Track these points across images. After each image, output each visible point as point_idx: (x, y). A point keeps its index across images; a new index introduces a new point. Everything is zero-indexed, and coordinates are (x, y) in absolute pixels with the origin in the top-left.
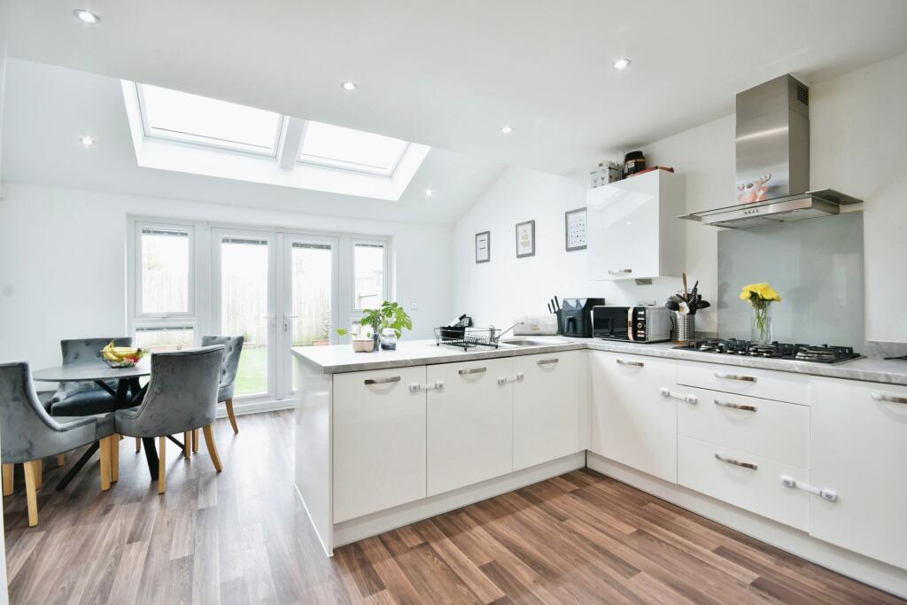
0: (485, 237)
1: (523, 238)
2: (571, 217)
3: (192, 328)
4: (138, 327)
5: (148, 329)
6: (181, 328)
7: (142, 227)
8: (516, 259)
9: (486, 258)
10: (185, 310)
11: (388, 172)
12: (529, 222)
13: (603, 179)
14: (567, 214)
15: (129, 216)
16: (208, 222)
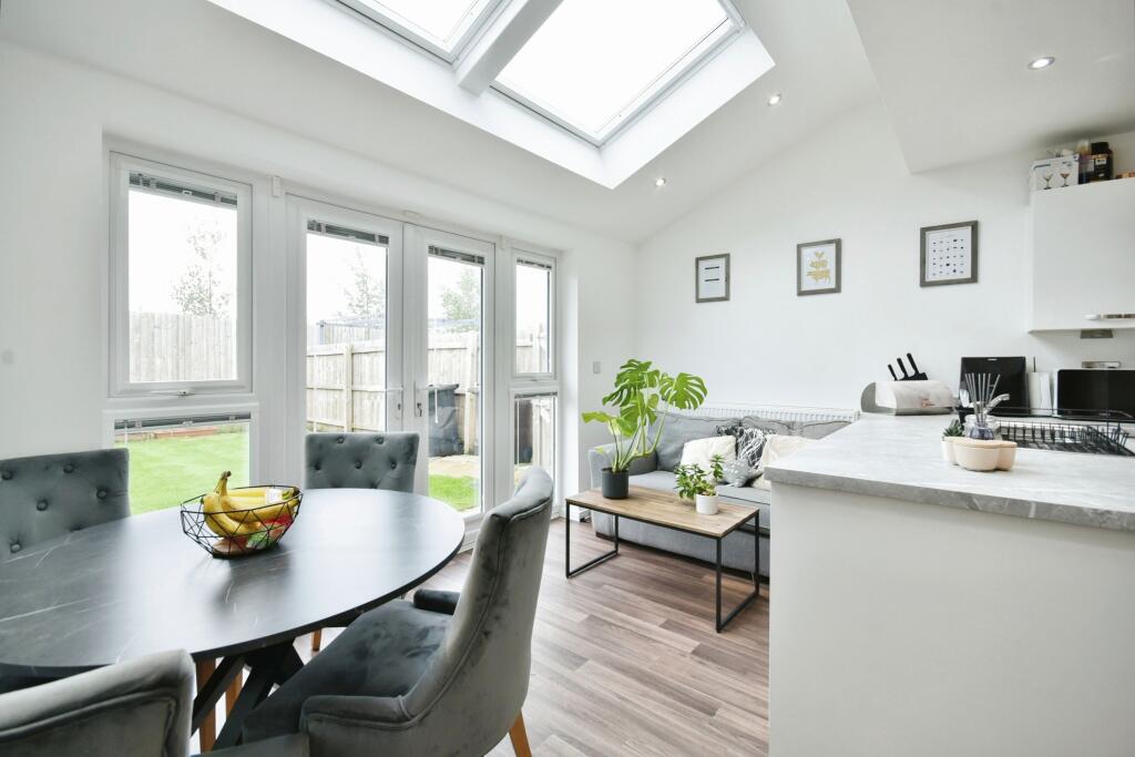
0: (721, 263)
1: (812, 265)
2: (931, 236)
3: (248, 417)
4: (121, 418)
5: (146, 424)
6: (225, 418)
7: (128, 168)
8: (796, 297)
9: (723, 294)
10: (233, 376)
11: (599, 137)
12: (830, 242)
13: (1065, 176)
14: (924, 231)
15: (108, 137)
16: (283, 181)
